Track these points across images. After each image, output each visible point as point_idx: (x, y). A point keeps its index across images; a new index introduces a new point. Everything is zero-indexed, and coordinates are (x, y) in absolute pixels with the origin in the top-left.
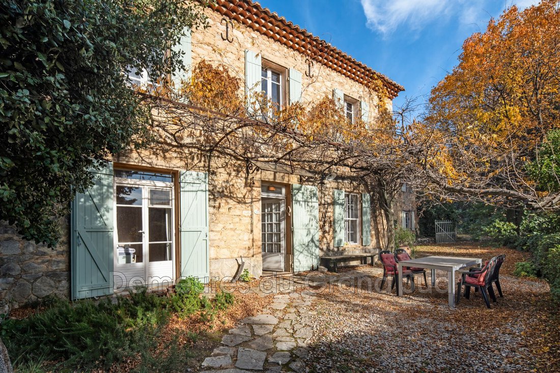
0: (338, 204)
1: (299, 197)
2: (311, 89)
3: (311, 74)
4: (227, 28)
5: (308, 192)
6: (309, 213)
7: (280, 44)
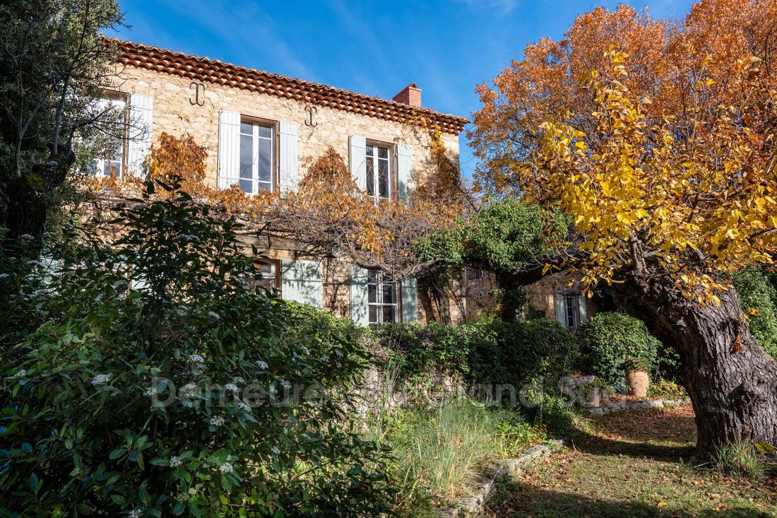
0: (355, 283)
1: (290, 275)
2: (313, 139)
3: (314, 123)
4: (197, 91)
5: (304, 270)
6: (304, 295)
7: (268, 96)
